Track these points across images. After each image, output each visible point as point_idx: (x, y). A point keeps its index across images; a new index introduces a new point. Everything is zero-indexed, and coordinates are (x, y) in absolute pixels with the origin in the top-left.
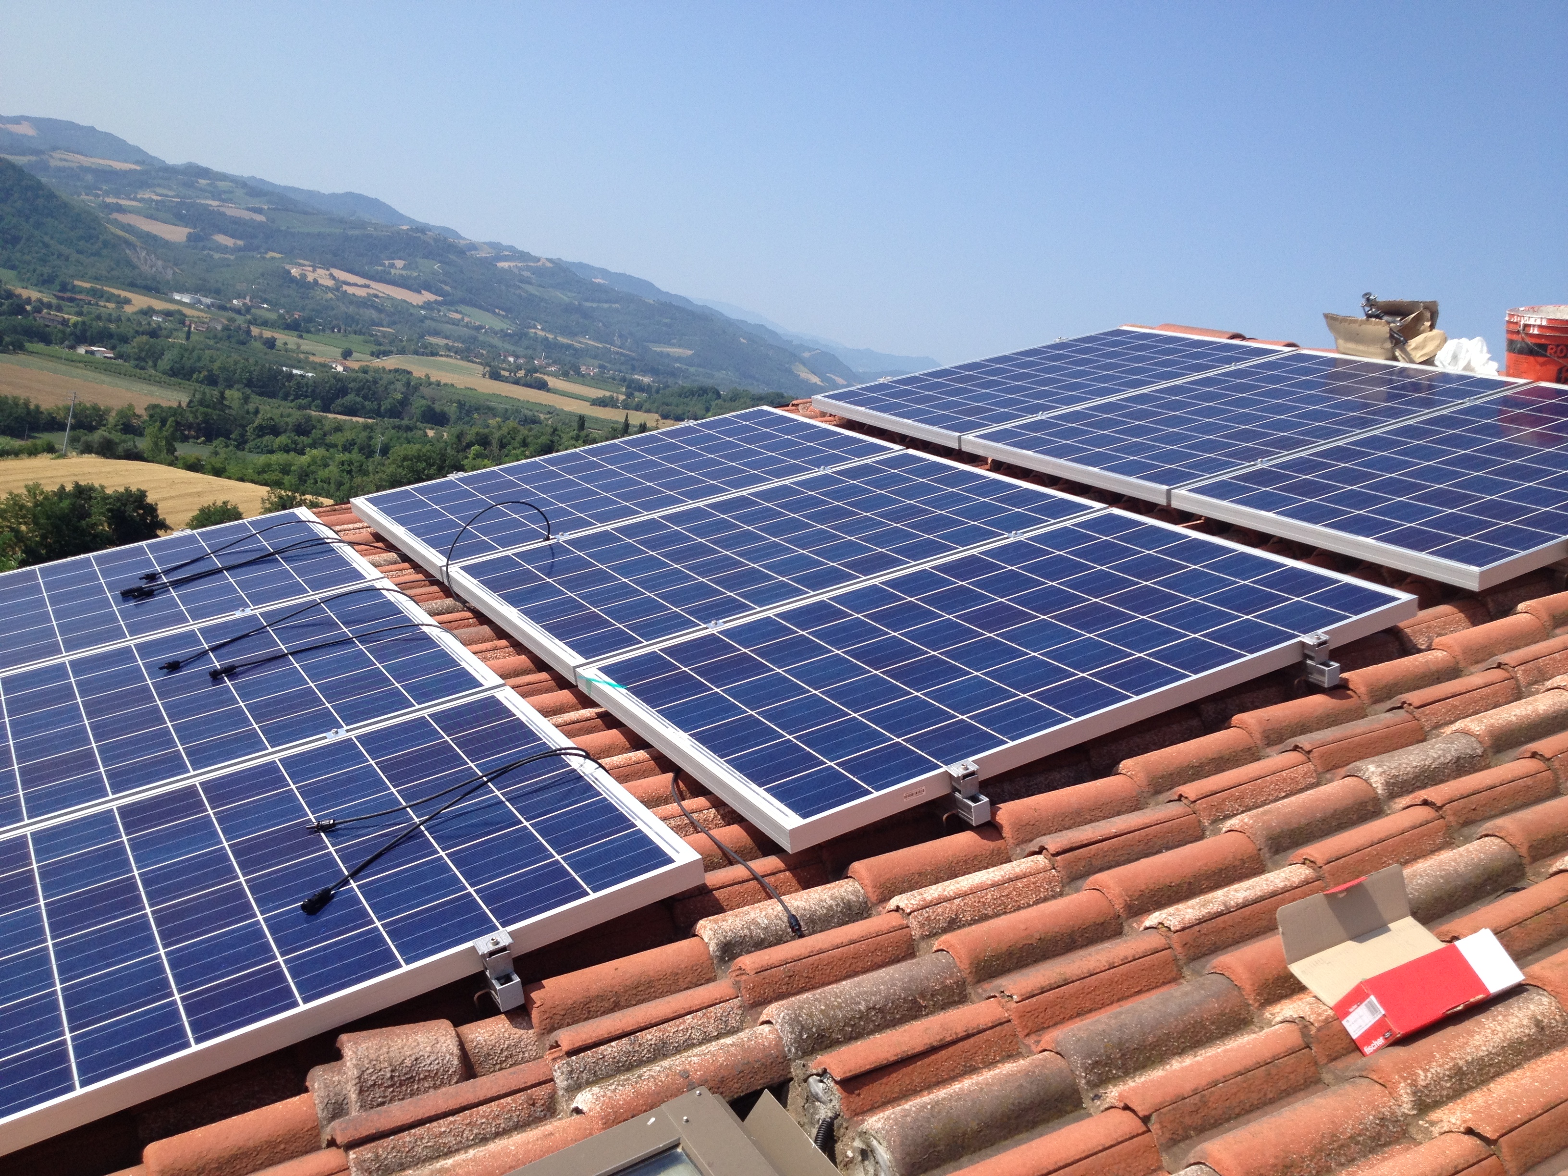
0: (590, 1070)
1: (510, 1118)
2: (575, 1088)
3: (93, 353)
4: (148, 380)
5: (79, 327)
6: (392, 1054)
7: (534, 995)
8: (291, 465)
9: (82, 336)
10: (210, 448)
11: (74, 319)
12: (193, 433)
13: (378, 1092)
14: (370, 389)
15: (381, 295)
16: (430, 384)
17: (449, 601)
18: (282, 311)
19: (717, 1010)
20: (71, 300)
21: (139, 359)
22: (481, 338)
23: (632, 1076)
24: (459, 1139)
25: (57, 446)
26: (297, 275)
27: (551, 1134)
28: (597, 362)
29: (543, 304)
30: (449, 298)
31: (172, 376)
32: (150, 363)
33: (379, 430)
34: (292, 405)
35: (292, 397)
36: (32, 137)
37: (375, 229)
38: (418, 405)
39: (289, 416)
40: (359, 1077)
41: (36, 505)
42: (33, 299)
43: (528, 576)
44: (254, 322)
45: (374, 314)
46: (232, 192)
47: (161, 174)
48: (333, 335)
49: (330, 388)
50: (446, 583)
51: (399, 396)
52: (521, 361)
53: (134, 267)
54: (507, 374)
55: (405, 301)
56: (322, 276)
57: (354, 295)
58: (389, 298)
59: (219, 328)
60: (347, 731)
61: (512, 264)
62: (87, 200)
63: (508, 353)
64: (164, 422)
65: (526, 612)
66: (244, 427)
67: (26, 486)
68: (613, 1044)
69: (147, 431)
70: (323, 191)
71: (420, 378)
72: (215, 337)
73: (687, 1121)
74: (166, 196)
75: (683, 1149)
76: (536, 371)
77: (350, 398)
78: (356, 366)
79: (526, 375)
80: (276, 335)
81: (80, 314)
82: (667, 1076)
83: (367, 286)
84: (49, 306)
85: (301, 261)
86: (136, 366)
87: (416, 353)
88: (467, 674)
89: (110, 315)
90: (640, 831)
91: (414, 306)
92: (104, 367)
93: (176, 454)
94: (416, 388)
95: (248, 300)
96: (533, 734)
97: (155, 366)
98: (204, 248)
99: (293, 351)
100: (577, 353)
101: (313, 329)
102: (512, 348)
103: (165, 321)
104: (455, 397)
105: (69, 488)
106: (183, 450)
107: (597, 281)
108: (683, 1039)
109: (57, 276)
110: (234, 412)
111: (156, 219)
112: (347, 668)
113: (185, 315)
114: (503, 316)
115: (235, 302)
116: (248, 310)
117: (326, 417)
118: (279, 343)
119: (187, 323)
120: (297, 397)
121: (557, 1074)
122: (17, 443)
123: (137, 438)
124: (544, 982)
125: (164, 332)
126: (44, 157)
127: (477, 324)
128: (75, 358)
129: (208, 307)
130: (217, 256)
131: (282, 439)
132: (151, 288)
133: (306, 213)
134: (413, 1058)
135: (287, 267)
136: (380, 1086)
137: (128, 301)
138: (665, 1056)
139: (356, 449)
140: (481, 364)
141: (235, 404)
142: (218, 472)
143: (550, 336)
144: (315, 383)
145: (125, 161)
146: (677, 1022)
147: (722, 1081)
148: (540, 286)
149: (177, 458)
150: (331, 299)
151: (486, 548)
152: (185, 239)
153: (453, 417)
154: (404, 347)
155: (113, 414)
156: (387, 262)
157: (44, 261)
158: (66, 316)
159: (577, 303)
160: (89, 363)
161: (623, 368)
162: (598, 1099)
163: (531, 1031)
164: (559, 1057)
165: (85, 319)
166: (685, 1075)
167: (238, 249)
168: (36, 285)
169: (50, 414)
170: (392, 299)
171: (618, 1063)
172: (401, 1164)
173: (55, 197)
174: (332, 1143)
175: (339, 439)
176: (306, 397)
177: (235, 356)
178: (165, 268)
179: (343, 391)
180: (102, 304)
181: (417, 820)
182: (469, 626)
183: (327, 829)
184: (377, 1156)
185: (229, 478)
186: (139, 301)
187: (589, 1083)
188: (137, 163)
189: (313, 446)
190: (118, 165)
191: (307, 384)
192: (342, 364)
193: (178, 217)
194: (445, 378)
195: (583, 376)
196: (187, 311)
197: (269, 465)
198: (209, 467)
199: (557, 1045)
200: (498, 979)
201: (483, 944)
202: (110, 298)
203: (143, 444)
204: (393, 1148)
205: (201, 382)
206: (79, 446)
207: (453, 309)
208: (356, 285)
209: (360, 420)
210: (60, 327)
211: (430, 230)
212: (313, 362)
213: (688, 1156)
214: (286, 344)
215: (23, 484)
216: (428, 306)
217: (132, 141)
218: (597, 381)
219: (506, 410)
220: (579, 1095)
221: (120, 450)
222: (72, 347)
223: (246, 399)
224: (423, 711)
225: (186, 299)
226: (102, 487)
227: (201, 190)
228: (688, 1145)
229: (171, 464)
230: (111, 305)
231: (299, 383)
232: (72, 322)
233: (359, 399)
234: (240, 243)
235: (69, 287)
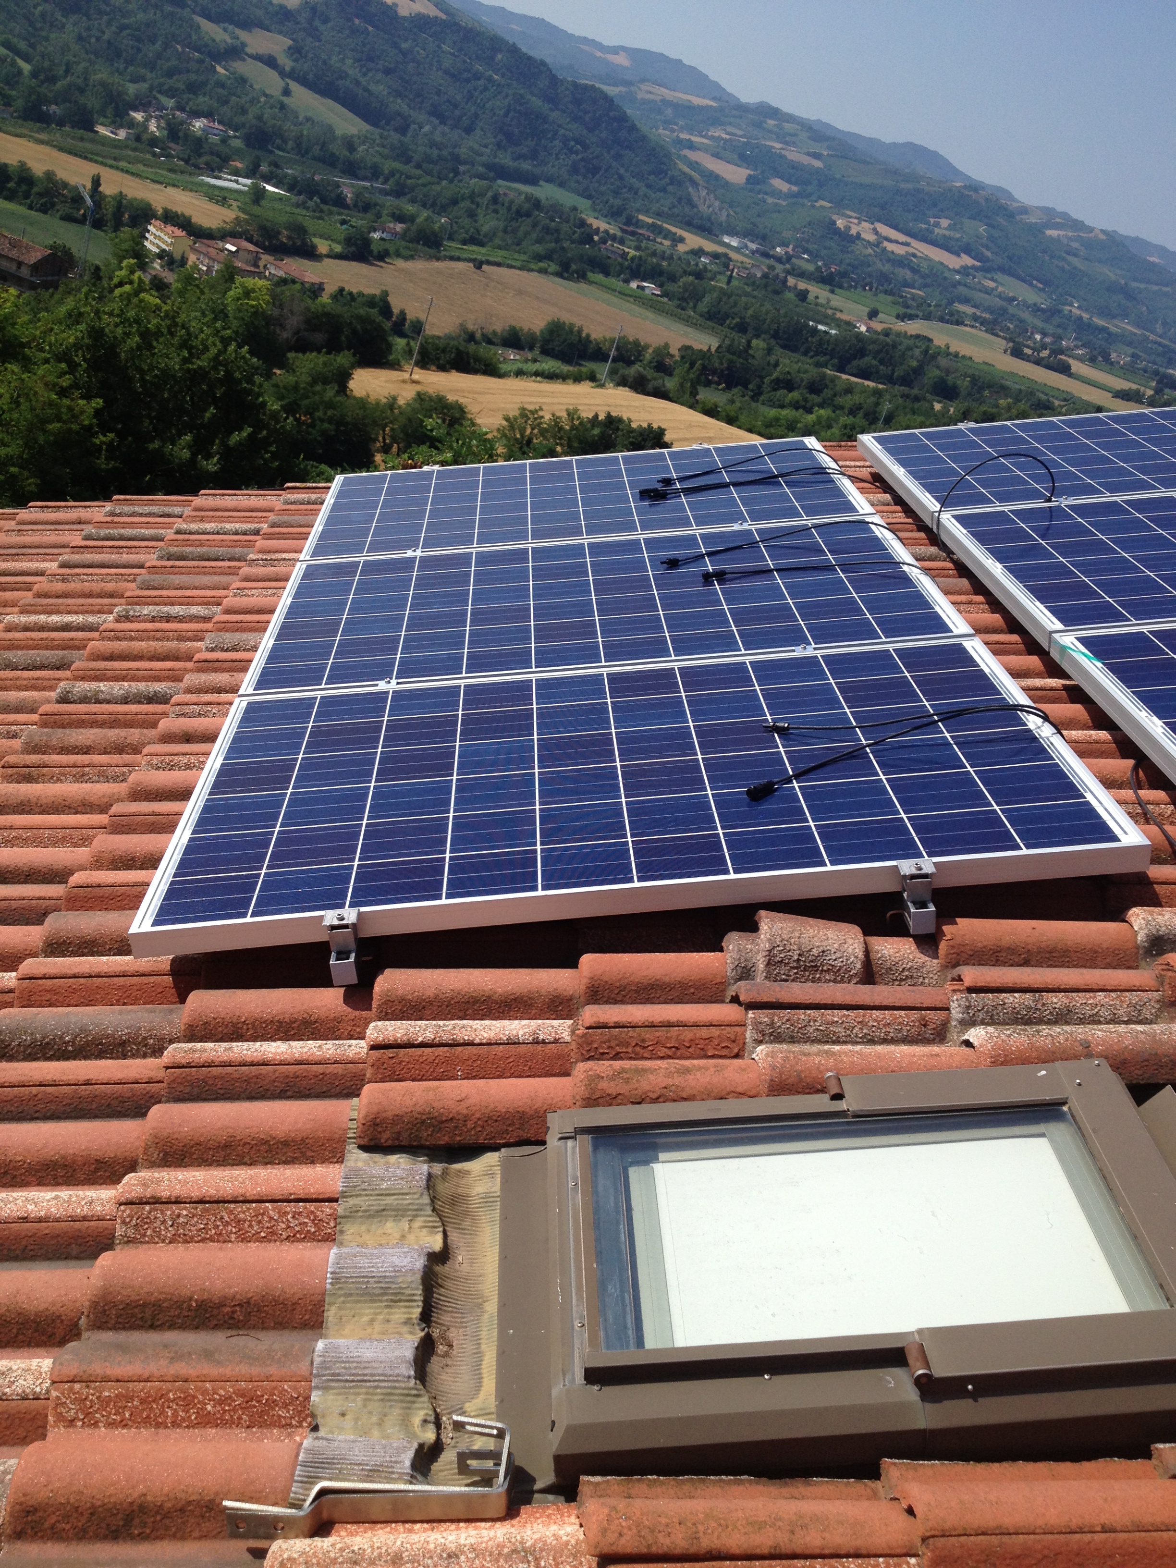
0: (987, 1012)
1: (900, 1030)
2: (969, 1023)
3: (643, 288)
4: (687, 321)
5: (636, 261)
6: (802, 940)
7: (945, 928)
8: (798, 422)
9: (637, 271)
10: (727, 396)
11: (632, 253)
12: (716, 379)
13: (784, 969)
14: (887, 352)
15: (919, 254)
16: (949, 354)
17: (933, 550)
18: (820, 263)
19: (1134, 997)
20: (633, 234)
21: (682, 299)
22: (1011, 310)
23: (1031, 1030)
24: (848, 1032)
25: (598, 376)
26: (841, 227)
27: (938, 1055)
28: (1130, 351)
29: (1085, 279)
30: (988, 264)
31: (708, 319)
32: (691, 304)
33: (887, 397)
34: (810, 361)
35: (812, 353)
36: (627, 68)
37: (928, 184)
38: (933, 373)
39: (806, 372)
40: (770, 951)
41: (573, 428)
42: (602, 229)
43: (1022, 535)
44: (793, 272)
45: (908, 275)
46: (795, 135)
47: (734, 112)
48: (863, 293)
49: (850, 348)
50: (935, 530)
51: (914, 364)
52: (1048, 340)
53: (694, 206)
54: (1029, 352)
55: (942, 264)
56: (865, 230)
57: (893, 252)
58: (927, 259)
59: (759, 275)
60: (815, 649)
61: (1062, 233)
62: (662, 134)
63: (1036, 330)
64: (692, 365)
65: (1011, 570)
66: (762, 378)
67: (567, 410)
68: (1016, 995)
69: (677, 371)
70: (883, 140)
71: (939, 347)
72: (753, 284)
73: (1079, 1084)
74: (735, 135)
75: (1069, 1108)
76: (1062, 352)
77: (867, 360)
78: (878, 327)
79: (1050, 356)
80: (810, 288)
81: (637, 248)
82: (1067, 1040)
83: (907, 244)
84: (614, 238)
85: (849, 213)
86: (678, 306)
87: (942, 320)
88: (939, 618)
89: (664, 252)
90: (1088, 803)
91: (949, 270)
92: (650, 304)
93: (698, 397)
94: (934, 357)
95: (790, 249)
96: (994, 687)
97: (695, 307)
98: (759, 192)
99: (822, 306)
100: (1111, 338)
101: (846, 285)
102: (1040, 324)
103: (711, 263)
104: (970, 372)
105: (602, 417)
106: (705, 395)
107: (1152, 259)
108: (1090, 1013)
109: (625, 209)
110: (755, 363)
111: (721, 159)
112: (826, 592)
113: (730, 259)
114: (1040, 290)
115: (778, 249)
116: (789, 258)
117: (840, 378)
118: (811, 297)
119: (731, 267)
120: (817, 354)
121: (953, 1005)
122: (566, 368)
123: (667, 378)
124: (958, 920)
125: (709, 275)
126: (632, 88)
127: (1011, 295)
128: (628, 292)
129: (753, 252)
130: (770, 200)
131: (795, 395)
132: (706, 229)
133: (865, 162)
134: (821, 949)
135: (834, 217)
136: (786, 964)
137: (682, 240)
138: (1067, 1023)
139: (861, 414)
140: (1004, 338)
141: (759, 354)
142: (731, 421)
143: (1086, 316)
144: (837, 340)
145: (704, 97)
146: (1088, 995)
147: (1124, 1062)
148: (1087, 259)
149: (697, 401)
150: (870, 255)
151: (982, 500)
152: (744, 181)
153: (963, 392)
154: (931, 312)
155: (650, 351)
156: (932, 220)
157: (616, 193)
158: (627, 250)
159: (1123, 282)
160: (639, 298)
161: (1158, 360)
162: (991, 1038)
163: (935, 961)
164: (959, 991)
165: (643, 254)
166: (1086, 1045)
167: (790, 195)
168: (606, 216)
169: (598, 344)
170: (930, 260)
171: (1018, 1013)
172: (792, 1037)
173: (638, 130)
174: (735, 1000)
175: (847, 401)
176: (825, 354)
177: (768, 306)
178: (721, 210)
179: (861, 352)
180: (659, 240)
181: (864, 742)
182: (949, 576)
183: (782, 731)
184: (773, 1023)
185: (739, 427)
186: (693, 240)
187: (983, 1023)
188: (714, 99)
189: (821, 406)
190: (697, 101)
191: (828, 341)
192: (866, 324)
193: (743, 159)
194: (964, 349)
195: (1112, 364)
196: (733, 255)
197: (777, 419)
198: (724, 414)
199: (960, 979)
200: (914, 903)
201: (907, 867)
202: (668, 235)
203: (671, 384)
204: (788, 1020)
205: (732, 329)
206: (617, 378)
207: (989, 276)
208: (897, 242)
209: (872, 384)
210: (620, 260)
211: (983, 188)
212: (839, 320)
213: (1073, 1116)
214: (817, 297)
215: (565, 407)
216: (964, 271)
217: (713, 77)
218: (1128, 371)
219: (1020, 391)
220: (972, 1030)
221: (650, 387)
222: (627, 281)
223: (769, 351)
224: (890, 645)
225: (734, 243)
226: (630, 420)
227: (770, 131)
228: (1075, 1105)
229: (691, 407)
230: (667, 243)
231: (821, 339)
232: (630, 255)
233: (874, 362)
234: (795, 189)
235: (634, 221)
